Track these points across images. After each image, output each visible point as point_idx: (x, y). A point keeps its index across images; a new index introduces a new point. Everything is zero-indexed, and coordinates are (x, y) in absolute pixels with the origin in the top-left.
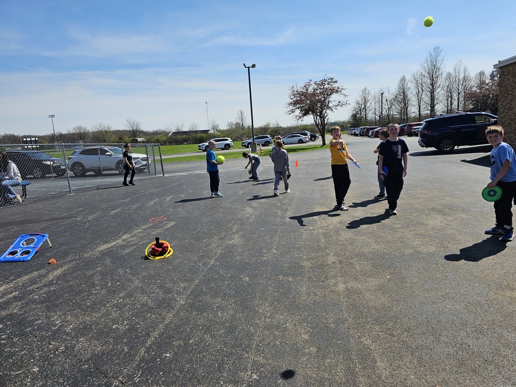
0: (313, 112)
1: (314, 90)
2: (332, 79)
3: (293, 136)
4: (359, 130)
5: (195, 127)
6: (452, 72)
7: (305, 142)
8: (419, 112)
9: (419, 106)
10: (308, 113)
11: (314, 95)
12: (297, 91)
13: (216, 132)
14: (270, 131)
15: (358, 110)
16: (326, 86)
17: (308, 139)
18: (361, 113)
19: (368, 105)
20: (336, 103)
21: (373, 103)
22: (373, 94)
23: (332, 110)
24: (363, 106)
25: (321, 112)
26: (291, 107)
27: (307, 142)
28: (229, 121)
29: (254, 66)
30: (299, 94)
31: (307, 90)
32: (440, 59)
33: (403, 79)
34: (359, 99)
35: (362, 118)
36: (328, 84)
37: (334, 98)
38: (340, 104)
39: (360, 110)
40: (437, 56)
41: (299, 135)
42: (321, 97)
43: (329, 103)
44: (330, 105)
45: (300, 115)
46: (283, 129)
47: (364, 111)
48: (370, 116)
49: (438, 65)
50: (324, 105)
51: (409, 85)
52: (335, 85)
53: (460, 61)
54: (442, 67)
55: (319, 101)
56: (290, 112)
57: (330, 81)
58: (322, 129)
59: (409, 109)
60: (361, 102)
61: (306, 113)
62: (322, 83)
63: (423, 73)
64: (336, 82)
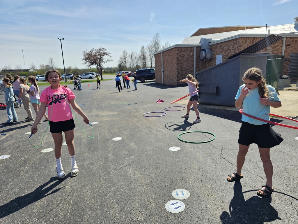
0: (96, 64)
1: (95, 53)
2: (104, 48)
3: (86, 75)
4: (121, 73)
5: (19, 67)
6: (164, 46)
7: (93, 78)
8: (151, 65)
9: (151, 62)
10: (93, 64)
11: (95, 55)
12: (87, 53)
13: (34, 71)
14: (71, 71)
15: (121, 62)
16: (101, 52)
17: (94, 77)
18: (123, 64)
19: (127, 59)
20: (107, 60)
21: (129, 59)
22: (128, 54)
23: (104, 63)
24: (124, 60)
25: (100, 64)
26: (84, 61)
27: (94, 78)
28: (41, 64)
29: (63, 39)
30: (88, 54)
31: (92, 53)
32: (159, 39)
33: (143, 48)
34: (122, 56)
35: (124, 66)
36: (102, 51)
37: (105, 58)
38: (108, 60)
39: (123, 62)
40: (157, 38)
41: (89, 74)
42: (99, 57)
43: (103, 59)
44: (104, 61)
45: (90, 64)
46: (80, 70)
47: (125, 62)
48: (128, 66)
49: (158, 42)
50: (101, 60)
51: (146, 50)
52: (105, 51)
53: (168, 41)
54: (160, 43)
55: (99, 58)
56: (84, 64)
57: (103, 49)
58: (100, 71)
59: (147, 63)
60: (123, 58)
61: (92, 64)
62: (99, 50)
63: (152, 45)
64: (105, 50)
